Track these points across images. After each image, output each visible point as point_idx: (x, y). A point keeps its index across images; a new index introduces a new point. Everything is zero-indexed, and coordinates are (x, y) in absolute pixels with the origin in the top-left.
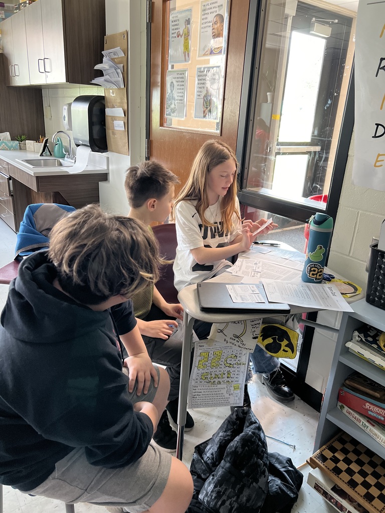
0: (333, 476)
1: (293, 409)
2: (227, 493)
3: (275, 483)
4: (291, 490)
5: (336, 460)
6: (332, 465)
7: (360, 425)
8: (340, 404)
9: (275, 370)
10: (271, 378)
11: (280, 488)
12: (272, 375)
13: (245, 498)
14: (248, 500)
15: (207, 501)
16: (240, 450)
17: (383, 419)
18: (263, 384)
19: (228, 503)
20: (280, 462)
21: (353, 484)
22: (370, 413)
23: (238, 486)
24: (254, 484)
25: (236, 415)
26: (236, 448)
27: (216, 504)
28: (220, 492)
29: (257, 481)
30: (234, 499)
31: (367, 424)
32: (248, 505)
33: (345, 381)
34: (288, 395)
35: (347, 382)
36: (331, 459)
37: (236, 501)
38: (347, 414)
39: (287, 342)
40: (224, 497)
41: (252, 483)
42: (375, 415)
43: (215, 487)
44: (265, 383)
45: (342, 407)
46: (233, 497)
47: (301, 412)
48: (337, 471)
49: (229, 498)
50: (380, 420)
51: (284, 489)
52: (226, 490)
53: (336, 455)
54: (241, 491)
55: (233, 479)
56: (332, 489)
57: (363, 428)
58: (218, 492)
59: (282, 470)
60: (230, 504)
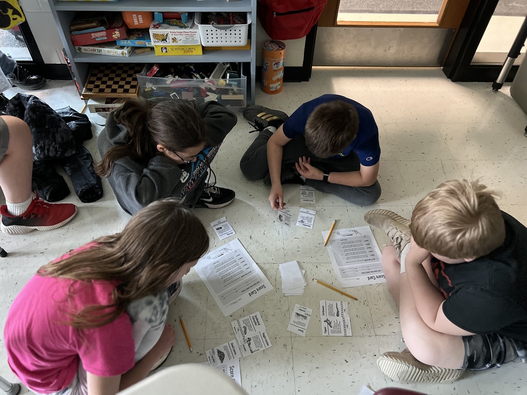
0: (102, 94)
1: (50, 88)
2: (46, 143)
3: (72, 124)
4: (83, 121)
5: (97, 86)
6: (97, 90)
7: (96, 52)
8: (77, 48)
9: (15, 67)
10: (16, 75)
11: (77, 124)
12: (15, 72)
13: (60, 139)
14: (62, 139)
15: (37, 157)
16: (34, 117)
17: (106, 38)
18: (14, 86)
19: (51, 148)
20: (67, 113)
21: (114, 91)
22: (97, 39)
23: (50, 136)
24: (59, 129)
25: (13, 104)
26: (30, 117)
27: (44, 154)
28: (42, 146)
29: (60, 127)
30: (54, 144)
31: (100, 49)
32: (65, 141)
33: (70, 28)
34: (40, 80)
35: (72, 28)
36: (94, 88)
37: (55, 144)
38: (85, 52)
39: (12, 10)
40: (47, 147)
41: (57, 129)
42: (101, 39)
43: (35, 147)
44: (15, 85)
45: (80, 49)
46: (52, 143)
47: (58, 87)
48: (102, 91)
49: (49, 145)
50: (105, 40)
51: (80, 123)
52: (44, 143)
53: (95, 84)
54: (54, 137)
55: (44, 135)
56: (106, 103)
57: (99, 53)
58: (40, 147)
59: (71, 115)
60: (53, 147)
